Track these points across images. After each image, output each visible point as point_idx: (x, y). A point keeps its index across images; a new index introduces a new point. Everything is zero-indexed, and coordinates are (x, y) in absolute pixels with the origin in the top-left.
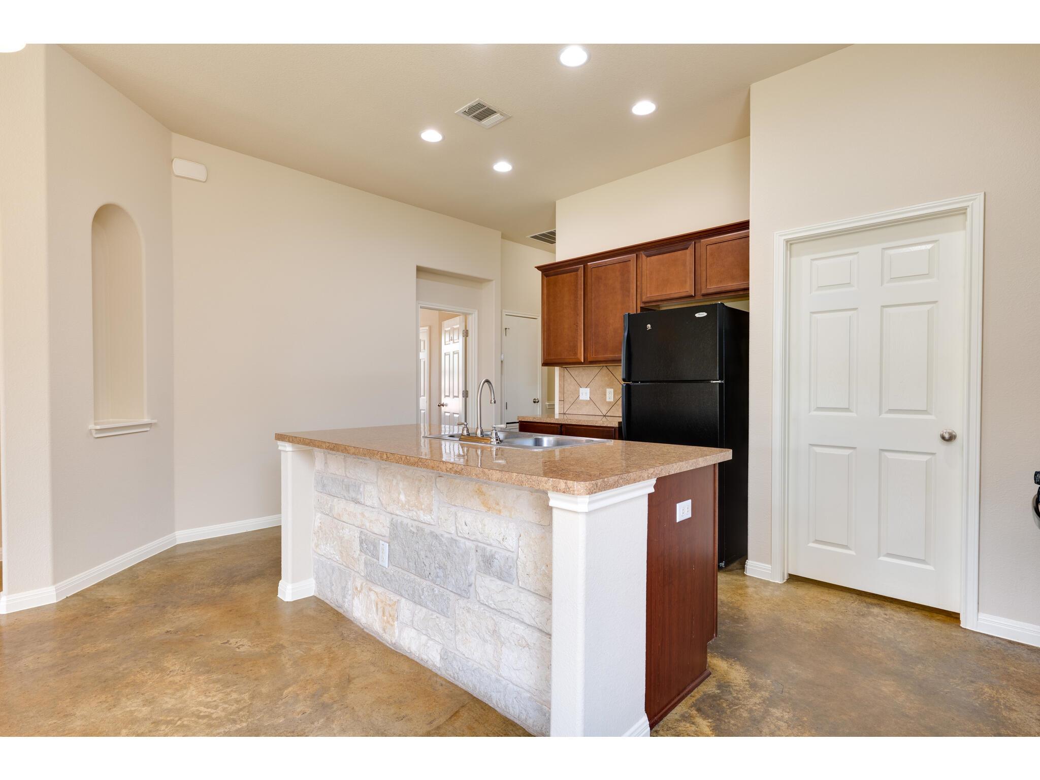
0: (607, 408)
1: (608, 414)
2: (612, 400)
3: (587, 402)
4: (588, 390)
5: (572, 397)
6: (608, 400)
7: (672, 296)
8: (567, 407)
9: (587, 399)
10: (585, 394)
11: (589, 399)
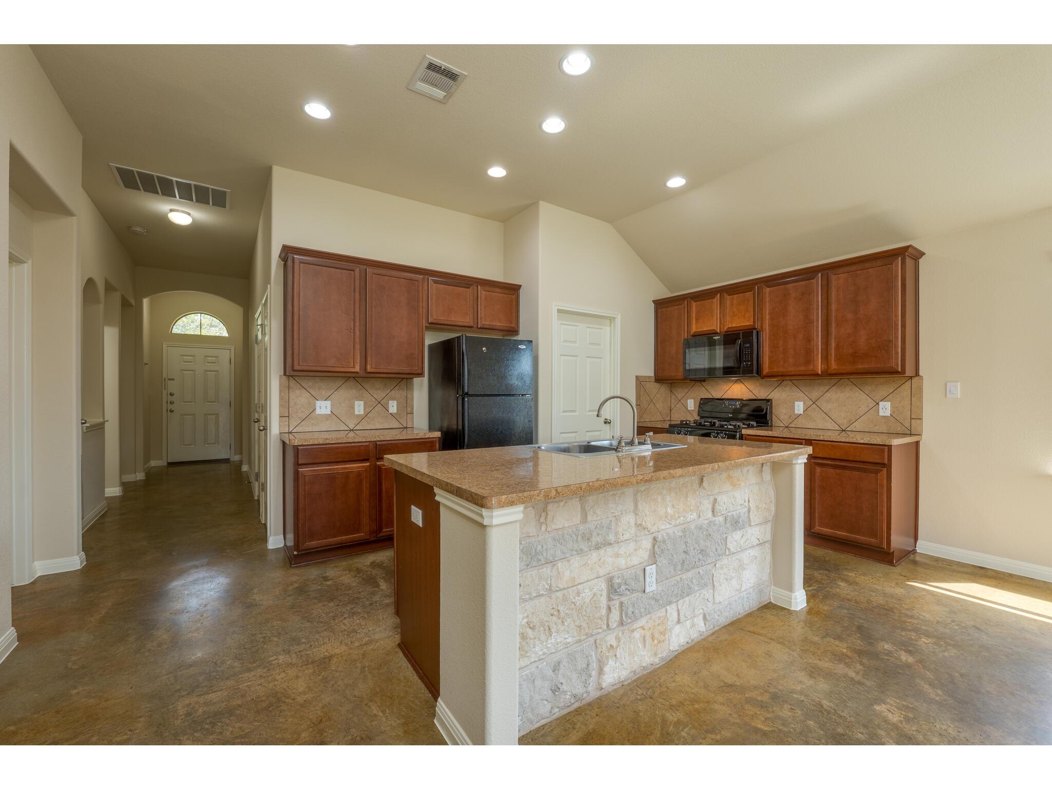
0: (355, 421)
1: (357, 428)
2: (362, 413)
3: (326, 417)
4: (328, 403)
5: (302, 412)
6: (357, 413)
7: (457, 324)
8: (293, 424)
9: (326, 413)
10: (323, 407)
11: (330, 413)
